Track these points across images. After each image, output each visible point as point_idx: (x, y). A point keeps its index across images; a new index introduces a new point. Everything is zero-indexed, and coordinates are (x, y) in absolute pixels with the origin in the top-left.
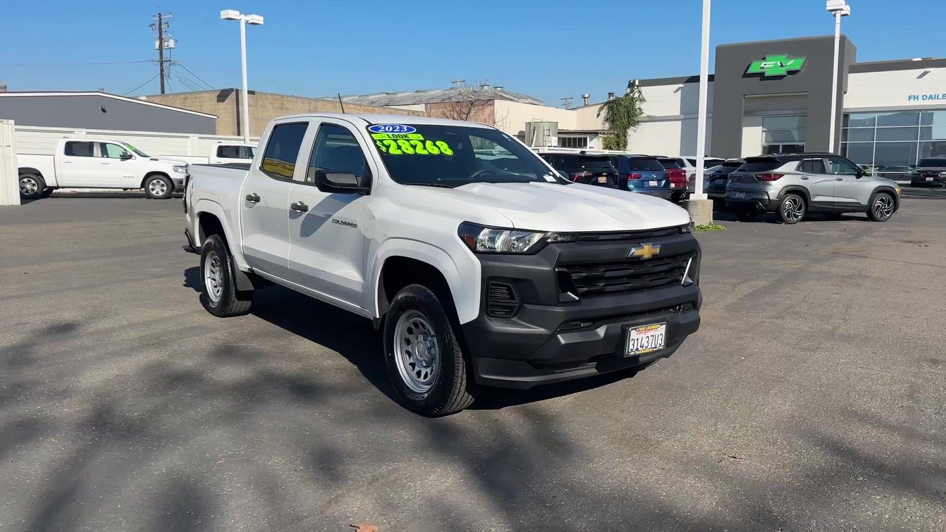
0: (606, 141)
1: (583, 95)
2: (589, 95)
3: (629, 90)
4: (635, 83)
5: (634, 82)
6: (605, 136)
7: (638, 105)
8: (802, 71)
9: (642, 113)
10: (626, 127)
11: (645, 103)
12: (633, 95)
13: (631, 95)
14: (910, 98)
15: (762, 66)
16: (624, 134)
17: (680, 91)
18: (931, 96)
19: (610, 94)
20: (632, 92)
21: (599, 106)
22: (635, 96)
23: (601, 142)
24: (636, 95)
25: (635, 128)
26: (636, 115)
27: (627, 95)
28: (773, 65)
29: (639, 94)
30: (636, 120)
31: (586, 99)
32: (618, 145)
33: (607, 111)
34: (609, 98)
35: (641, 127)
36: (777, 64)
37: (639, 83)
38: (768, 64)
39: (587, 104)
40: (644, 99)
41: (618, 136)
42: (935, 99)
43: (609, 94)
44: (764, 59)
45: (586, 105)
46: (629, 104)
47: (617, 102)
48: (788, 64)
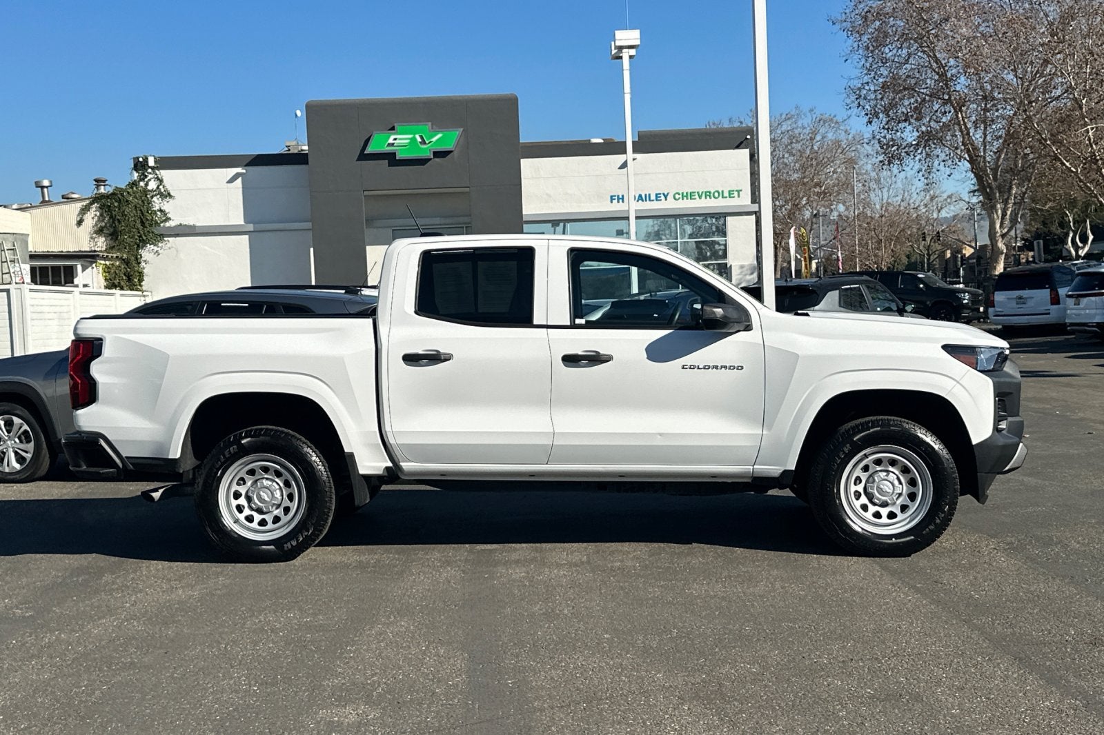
0: (109, 272)
1: (36, 183)
2: (51, 182)
3: (136, 175)
4: (147, 162)
5: (146, 160)
6: (107, 263)
7: (157, 203)
8: (456, 154)
9: (168, 219)
10: (138, 246)
11: (171, 201)
12: (147, 185)
13: (142, 184)
14: (612, 199)
15: (391, 141)
16: (137, 259)
17: (240, 180)
18: (640, 196)
19: (99, 182)
20: (144, 179)
21: (79, 205)
22: (149, 188)
23: (101, 275)
24: (152, 185)
25: (156, 248)
26: (156, 222)
27: (134, 184)
28: (408, 141)
29: (158, 183)
30: (156, 232)
31: (45, 190)
32: (129, 279)
33: (98, 214)
34: (98, 189)
35: (169, 245)
36: (414, 139)
37: (155, 162)
38: (400, 139)
39: (47, 199)
40: (169, 194)
41: (127, 262)
42: (646, 201)
43: (96, 180)
44: (393, 129)
45: (44, 203)
46: (140, 202)
47: (117, 195)
48: (434, 139)
